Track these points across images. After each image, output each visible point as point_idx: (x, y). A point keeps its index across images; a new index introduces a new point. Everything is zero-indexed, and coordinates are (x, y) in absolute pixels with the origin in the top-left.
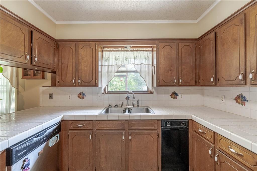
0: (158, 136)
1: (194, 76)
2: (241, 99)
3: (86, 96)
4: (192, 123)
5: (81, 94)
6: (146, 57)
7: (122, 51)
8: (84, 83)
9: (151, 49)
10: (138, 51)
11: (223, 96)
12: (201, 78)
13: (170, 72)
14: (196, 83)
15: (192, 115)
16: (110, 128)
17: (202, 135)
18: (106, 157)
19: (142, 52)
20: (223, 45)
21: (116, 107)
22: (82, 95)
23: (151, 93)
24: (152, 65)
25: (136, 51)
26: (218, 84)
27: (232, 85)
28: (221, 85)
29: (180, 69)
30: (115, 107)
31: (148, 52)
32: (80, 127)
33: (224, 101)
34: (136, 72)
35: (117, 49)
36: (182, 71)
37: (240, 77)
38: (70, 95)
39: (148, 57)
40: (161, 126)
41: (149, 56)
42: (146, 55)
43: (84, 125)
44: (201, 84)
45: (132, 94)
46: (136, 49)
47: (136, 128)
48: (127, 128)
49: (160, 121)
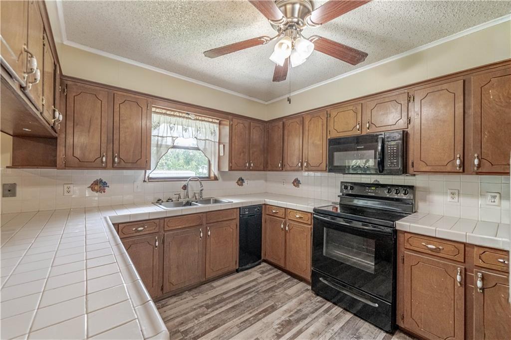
0: (237, 225)
1: (263, 160)
2: (297, 183)
3: (108, 187)
4: (265, 207)
5: (98, 182)
6: (212, 131)
7: (180, 117)
8: (124, 164)
9: (218, 121)
10: (202, 121)
11: (284, 181)
12: (269, 162)
13: (242, 154)
14: (264, 168)
15: (266, 200)
16: (184, 226)
17: (275, 215)
18: (178, 267)
19: (207, 123)
20: (288, 136)
21: (170, 201)
22: (99, 186)
23: (216, 179)
24: (219, 143)
25: (200, 120)
26: (284, 169)
27: (294, 170)
28: (286, 171)
29: (251, 152)
30: (167, 201)
31: (215, 125)
32: (141, 231)
33: (285, 186)
34: (198, 149)
35: (172, 113)
36: (253, 153)
37: (300, 164)
38: (69, 185)
39: (214, 131)
40: (240, 215)
41: (216, 130)
42: (212, 128)
43: (146, 227)
44: (269, 168)
45: (198, 182)
46: (200, 118)
47: (215, 221)
48: (204, 223)
49: (239, 210)
